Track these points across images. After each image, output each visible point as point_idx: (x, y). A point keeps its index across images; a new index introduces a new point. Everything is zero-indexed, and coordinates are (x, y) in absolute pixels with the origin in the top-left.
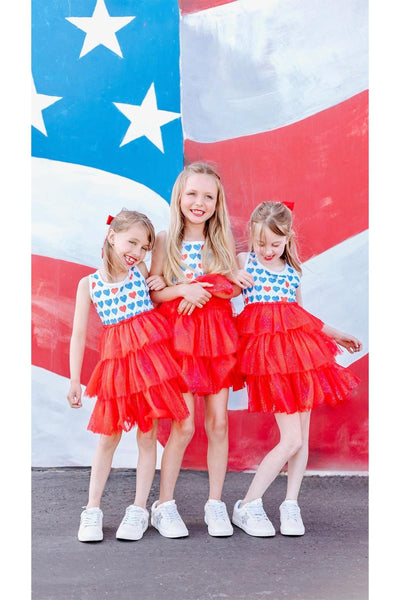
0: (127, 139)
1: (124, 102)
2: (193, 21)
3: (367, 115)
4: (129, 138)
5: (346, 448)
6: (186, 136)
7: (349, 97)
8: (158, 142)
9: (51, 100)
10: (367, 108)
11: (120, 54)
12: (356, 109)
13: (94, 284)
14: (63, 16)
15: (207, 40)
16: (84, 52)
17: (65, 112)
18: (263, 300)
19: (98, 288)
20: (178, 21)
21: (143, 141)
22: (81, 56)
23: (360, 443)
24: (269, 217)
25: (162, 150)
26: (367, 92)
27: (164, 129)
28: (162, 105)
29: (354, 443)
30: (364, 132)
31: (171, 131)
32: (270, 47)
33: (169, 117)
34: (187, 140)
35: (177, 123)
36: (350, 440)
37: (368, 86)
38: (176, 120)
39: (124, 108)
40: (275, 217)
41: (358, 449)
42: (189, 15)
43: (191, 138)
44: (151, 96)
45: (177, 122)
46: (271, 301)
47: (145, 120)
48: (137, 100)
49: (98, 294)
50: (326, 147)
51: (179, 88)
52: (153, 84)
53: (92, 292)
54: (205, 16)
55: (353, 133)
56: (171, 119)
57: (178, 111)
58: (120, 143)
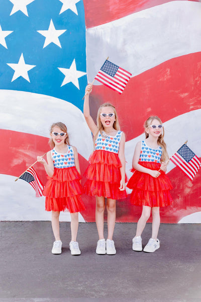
1: (62, 67)
2: (91, 31)
6: (89, 82)
7: (159, 64)
9: (32, 67)
11: (60, 46)
13: (53, 154)
14: (36, 30)
15: (98, 40)
16: (45, 46)
17: (37, 72)
18: (147, 161)
19: (55, 155)
20: (85, 31)
21: (71, 84)
22: (44, 47)
25: (78, 88)
27: (79, 79)
28: (78, 69)
32: (125, 42)
33: (81, 74)
39: (62, 70)
42: (90, 29)
44: (74, 64)
45: (85, 76)
46: (150, 161)
47: (71, 75)
48: (68, 67)
49: (55, 157)
51: (86, 61)
52: (74, 60)
53: (52, 156)
54: (97, 29)
55: (160, 80)
56: (83, 75)
57: (85, 71)
58: (61, 85)
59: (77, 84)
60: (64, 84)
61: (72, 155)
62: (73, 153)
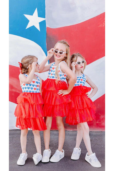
0: (28, 26)
1: (27, 14)
3: (105, 20)
5: (95, 124)
6: (47, 26)
7: (99, 14)
10: (105, 18)
12: (101, 18)
21: (33, 27)
23: (99, 122)
25: (39, 30)
26: (105, 13)
27: (40, 23)
29: (98, 122)
30: (103, 26)
31: (42, 24)
33: (42, 19)
34: (48, 27)
36: (96, 121)
37: (105, 11)
38: (44, 21)
39: (27, 16)
41: (99, 124)
43: (49, 27)
44: (36, 12)
48: (31, 14)
51: (45, 10)
52: (36, 9)
55: (100, 26)
56: (43, 20)
57: (45, 17)
58: (26, 28)
59: (38, 27)
60: (28, 27)
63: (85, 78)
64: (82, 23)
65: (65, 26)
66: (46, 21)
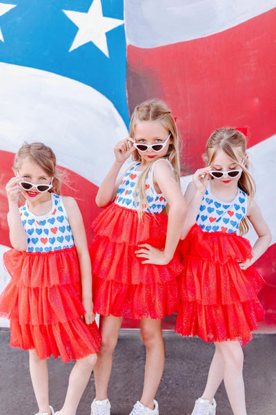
1: (72, 10)
4: (77, 43)
6: (128, 42)
8: (103, 46)
19: (24, 218)
21: (90, 46)
24: (222, 141)
25: (106, 53)
27: (108, 34)
28: (107, 12)
31: (115, 37)
33: (113, 23)
34: (130, 46)
35: (120, 30)
38: (120, 26)
39: (72, 15)
40: (228, 139)
43: (133, 44)
45: (121, 28)
47: (91, 26)
48: (84, 8)
50: (256, 51)
56: (116, 26)
57: (122, 18)
58: (70, 48)
60: (75, 45)
61: (61, 219)
62: (64, 214)
63: (243, 209)
64: (228, 30)
65: (179, 41)
66: (125, 27)
